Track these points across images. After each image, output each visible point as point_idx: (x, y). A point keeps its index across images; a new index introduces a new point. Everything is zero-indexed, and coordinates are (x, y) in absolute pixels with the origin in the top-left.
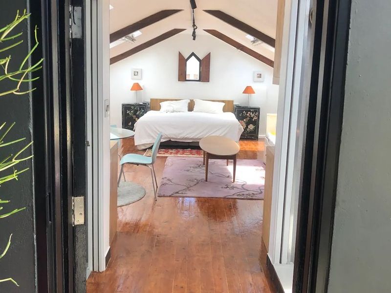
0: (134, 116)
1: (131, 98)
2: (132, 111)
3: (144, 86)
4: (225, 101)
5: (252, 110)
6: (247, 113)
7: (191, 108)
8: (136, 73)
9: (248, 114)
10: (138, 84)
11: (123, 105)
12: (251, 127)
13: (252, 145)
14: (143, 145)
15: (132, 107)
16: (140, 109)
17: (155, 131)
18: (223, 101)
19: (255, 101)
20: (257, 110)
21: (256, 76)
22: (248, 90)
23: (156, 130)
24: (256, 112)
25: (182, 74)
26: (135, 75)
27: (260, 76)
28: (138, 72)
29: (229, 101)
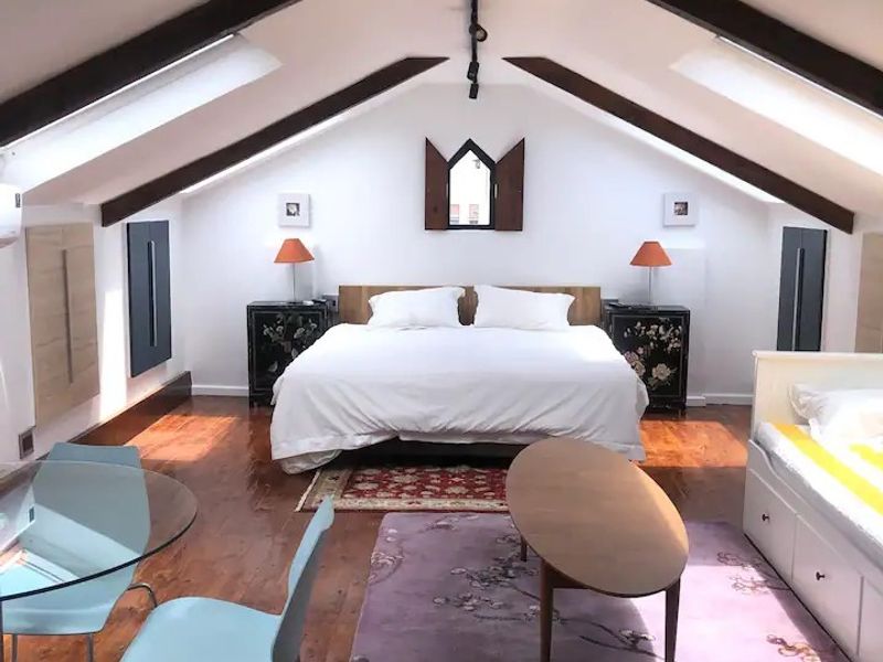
0: (286, 345)
1: (275, 287)
2: (279, 329)
3: (316, 249)
4: (575, 288)
5: (662, 319)
6: (648, 329)
7: (466, 314)
8: (292, 209)
9: (652, 332)
10: (298, 240)
11: (251, 310)
12: (662, 372)
13: (671, 437)
14: (305, 457)
15: (280, 315)
16: (305, 322)
17: (344, 410)
18: (567, 291)
19: (670, 289)
20: (679, 319)
21: (672, 208)
22: (649, 255)
23: (347, 406)
24: (676, 323)
25: (435, 210)
26: (289, 213)
27: (683, 209)
28: (297, 205)
29: (585, 290)
